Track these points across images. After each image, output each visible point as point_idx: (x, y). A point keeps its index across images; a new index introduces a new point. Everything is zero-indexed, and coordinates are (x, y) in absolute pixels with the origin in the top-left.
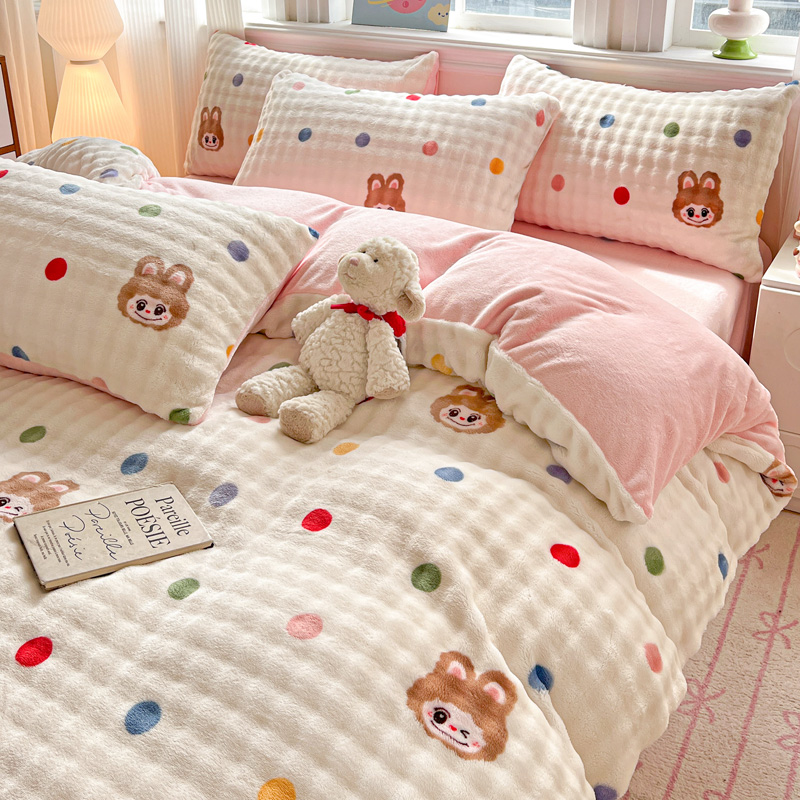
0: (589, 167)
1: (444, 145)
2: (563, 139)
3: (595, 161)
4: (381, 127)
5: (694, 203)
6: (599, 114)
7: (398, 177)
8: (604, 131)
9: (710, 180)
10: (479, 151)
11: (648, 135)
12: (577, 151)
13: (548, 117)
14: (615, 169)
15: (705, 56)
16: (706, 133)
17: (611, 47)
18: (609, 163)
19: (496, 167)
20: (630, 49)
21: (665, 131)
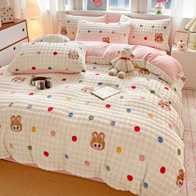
0: (139, 34)
1: (115, 32)
2: (134, 29)
3: (140, 33)
4: (103, 29)
5: (158, 39)
6: (140, 25)
7: (108, 38)
8: (141, 28)
9: (161, 35)
10: (122, 32)
11: (149, 28)
12: (137, 31)
13: (131, 26)
14: (144, 34)
15: (154, 14)
16: (159, 27)
17: (138, 13)
18: (143, 33)
19: (125, 35)
20: (141, 13)
21: (152, 27)
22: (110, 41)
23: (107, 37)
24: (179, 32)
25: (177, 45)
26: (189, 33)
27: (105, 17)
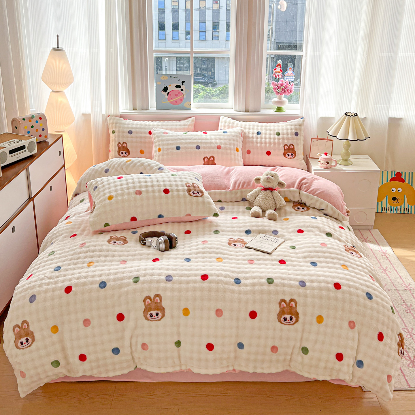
0: (257, 146)
1: (222, 146)
2: (247, 140)
3: (259, 145)
4: (201, 143)
5: (289, 152)
6: (256, 131)
7: (212, 156)
8: (259, 136)
9: (292, 146)
10: (232, 146)
11: (272, 136)
12: (253, 143)
13: (243, 134)
14: (266, 146)
15: (272, 112)
16: (287, 134)
17: (246, 111)
18: (263, 145)
19: (237, 150)
20: (252, 112)
21: (276, 134)
22: (216, 162)
23: (210, 156)
24: (318, 139)
25: (319, 160)
26: (333, 141)
27: (192, 121)
